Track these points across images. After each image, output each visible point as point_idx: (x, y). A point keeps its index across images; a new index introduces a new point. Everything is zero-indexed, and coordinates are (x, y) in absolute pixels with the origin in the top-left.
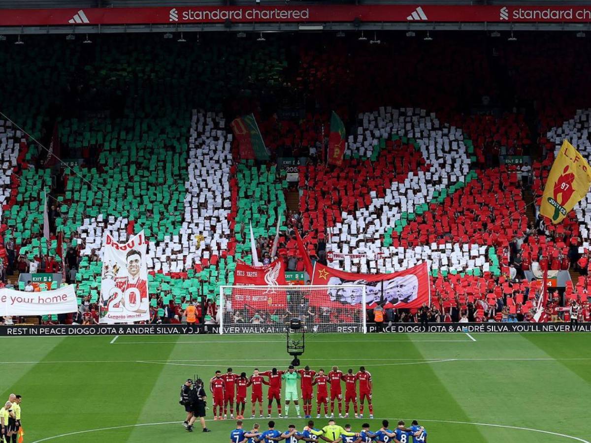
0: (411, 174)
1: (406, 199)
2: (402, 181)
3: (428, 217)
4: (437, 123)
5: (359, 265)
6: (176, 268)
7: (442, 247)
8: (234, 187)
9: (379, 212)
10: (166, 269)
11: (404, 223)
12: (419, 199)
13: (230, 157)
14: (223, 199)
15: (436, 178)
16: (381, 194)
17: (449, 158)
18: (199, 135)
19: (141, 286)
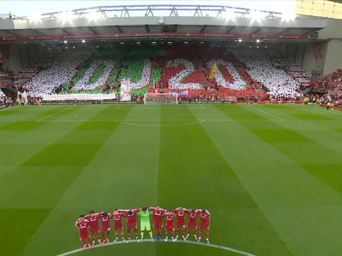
0: (184, 70)
1: (183, 74)
2: (182, 71)
3: (188, 78)
4: (187, 61)
5: (175, 88)
6: (139, 88)
7: (191, 84)
8: (151, 72)
9: (178, 77)
10: (137, 88)
11: (183, 79)
12: (185, 74)
13: (151, 67)
14: (149, 74)
15: (188, 71)
16: (178, 74)
17: (190, 67)
18: (146, 63)
19: (129, 93)
